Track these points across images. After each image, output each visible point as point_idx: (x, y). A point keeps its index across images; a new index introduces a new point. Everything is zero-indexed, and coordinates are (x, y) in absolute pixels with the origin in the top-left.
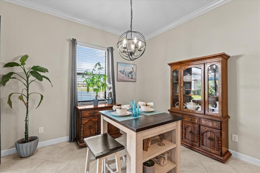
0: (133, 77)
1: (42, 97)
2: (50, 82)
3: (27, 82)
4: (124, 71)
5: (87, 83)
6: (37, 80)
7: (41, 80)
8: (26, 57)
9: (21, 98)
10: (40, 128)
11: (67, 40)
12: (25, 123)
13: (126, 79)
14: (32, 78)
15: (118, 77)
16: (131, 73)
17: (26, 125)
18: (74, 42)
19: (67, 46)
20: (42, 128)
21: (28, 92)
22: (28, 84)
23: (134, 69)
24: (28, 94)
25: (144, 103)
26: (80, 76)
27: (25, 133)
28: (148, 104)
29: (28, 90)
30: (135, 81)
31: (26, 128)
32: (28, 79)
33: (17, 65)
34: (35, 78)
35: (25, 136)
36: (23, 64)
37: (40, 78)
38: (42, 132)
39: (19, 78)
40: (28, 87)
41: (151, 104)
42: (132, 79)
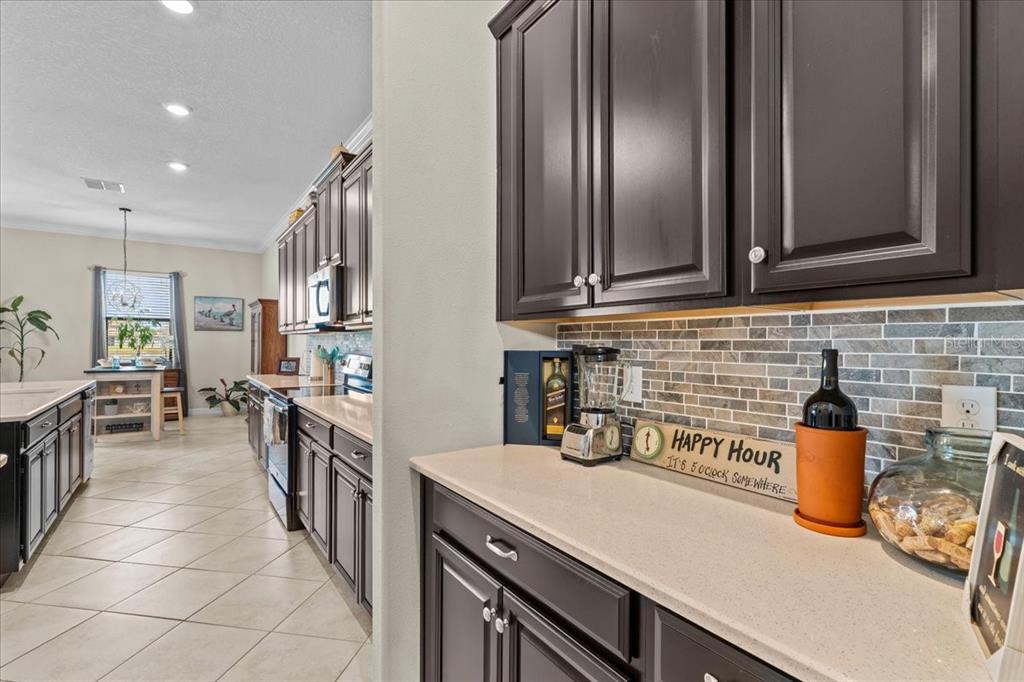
1: (43, 353)
3: (22, 332)
4: (210, 311)
6: (37, 329)
7: (45, 330)
8: (21, 299)
9: (12, 353)
11: (89, 268)
13: (214, 326)
14: (29, 326)
15: (197, 323)
18: (98, 271)
19: (90, 275)
22: (23, 336)
24: (23, 347)
29: (22, 343)
30: (241, 330)
32: (22, 329)
33: (9, 310)
34: (33, 327)
36: (15, 309)
37: (44, 327)
39: (11, 328)
40: (22, 340)
42: (232, 325)
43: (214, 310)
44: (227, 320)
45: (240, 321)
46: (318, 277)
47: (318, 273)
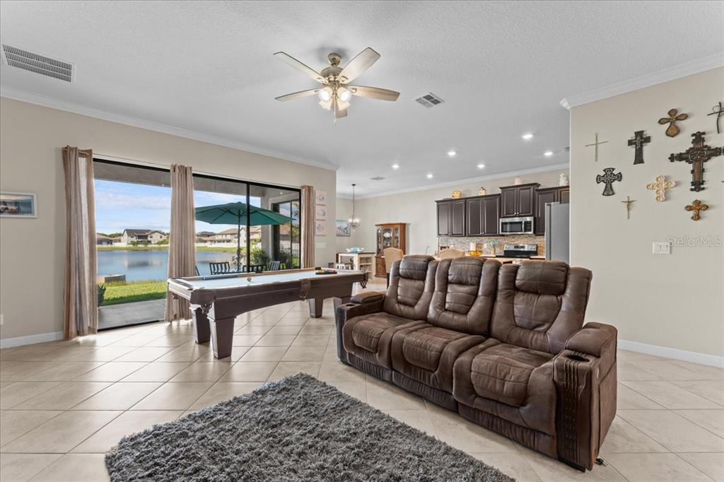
13: (342, 234)
16: (346, 229)
30: (350, 236)
42: (347, 233)
44: (345, 231)
46: (517, 220)
47: (516, 218)
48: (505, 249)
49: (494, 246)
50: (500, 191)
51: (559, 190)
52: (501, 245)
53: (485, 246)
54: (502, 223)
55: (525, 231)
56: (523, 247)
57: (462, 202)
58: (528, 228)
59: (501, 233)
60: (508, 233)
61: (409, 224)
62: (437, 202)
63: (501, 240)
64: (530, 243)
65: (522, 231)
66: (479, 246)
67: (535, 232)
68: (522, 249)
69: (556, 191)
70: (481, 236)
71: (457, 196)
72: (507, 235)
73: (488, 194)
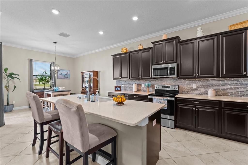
0: (68, 77)
1: (15, 87)
2: (19, 80)
3: (8, 80)
4: (62, 74)
5: (39, 80)
6: (12, 79)
7: (14, 79)
8: (7, 69)
10: (13, 101)
11: (27, 59)
12: (7, 98)
13: (63, 78)
14: (10, 78)
15: (58, 77)
16: (66, 74)
17: (8, 99)
18: (31, 61)
19: (27, 63)
20: (15, 101)
21: (8, 84)
22: (8, 81)
23: (69, 73)
24: (8, 85)
25: (61, 87)
26: (35, 77)
27: (7, 102)
28: (63, 88)
29: (8, 83)
30: (70, 79)
31: (8, 100)
32: (8, 79)
35: (7, 103)
36: (6, 72)
38: (15, 103)
41: (64, 88)
42: (67, 78)
43: (63, 73)
44: (66, 76)
45: (69, 76)
46: (163, 66)
47: (163, 65)
48: (156, 89)
49: (148, 86)
50: (151, 45)
51: (197, 41)
52: (153, 86)
53: (143, 86)
54: (154, 69)
55: (170, 75)
56: (168, 87)
57: (127, 55)
58: (172, 72)
59: (152, 77)
60: (159, 77)
61: (100, 72)
62: (113, 56)
63: (153, 82)
64: (174, 84)
65: (168, 75)
66: (139, 86)
67: (177, 76)
68: (167, 89)
69: (195, 41)
70: (140, 79)
71: (125, 51)
72: (157, 78)
73: (144, 47)
